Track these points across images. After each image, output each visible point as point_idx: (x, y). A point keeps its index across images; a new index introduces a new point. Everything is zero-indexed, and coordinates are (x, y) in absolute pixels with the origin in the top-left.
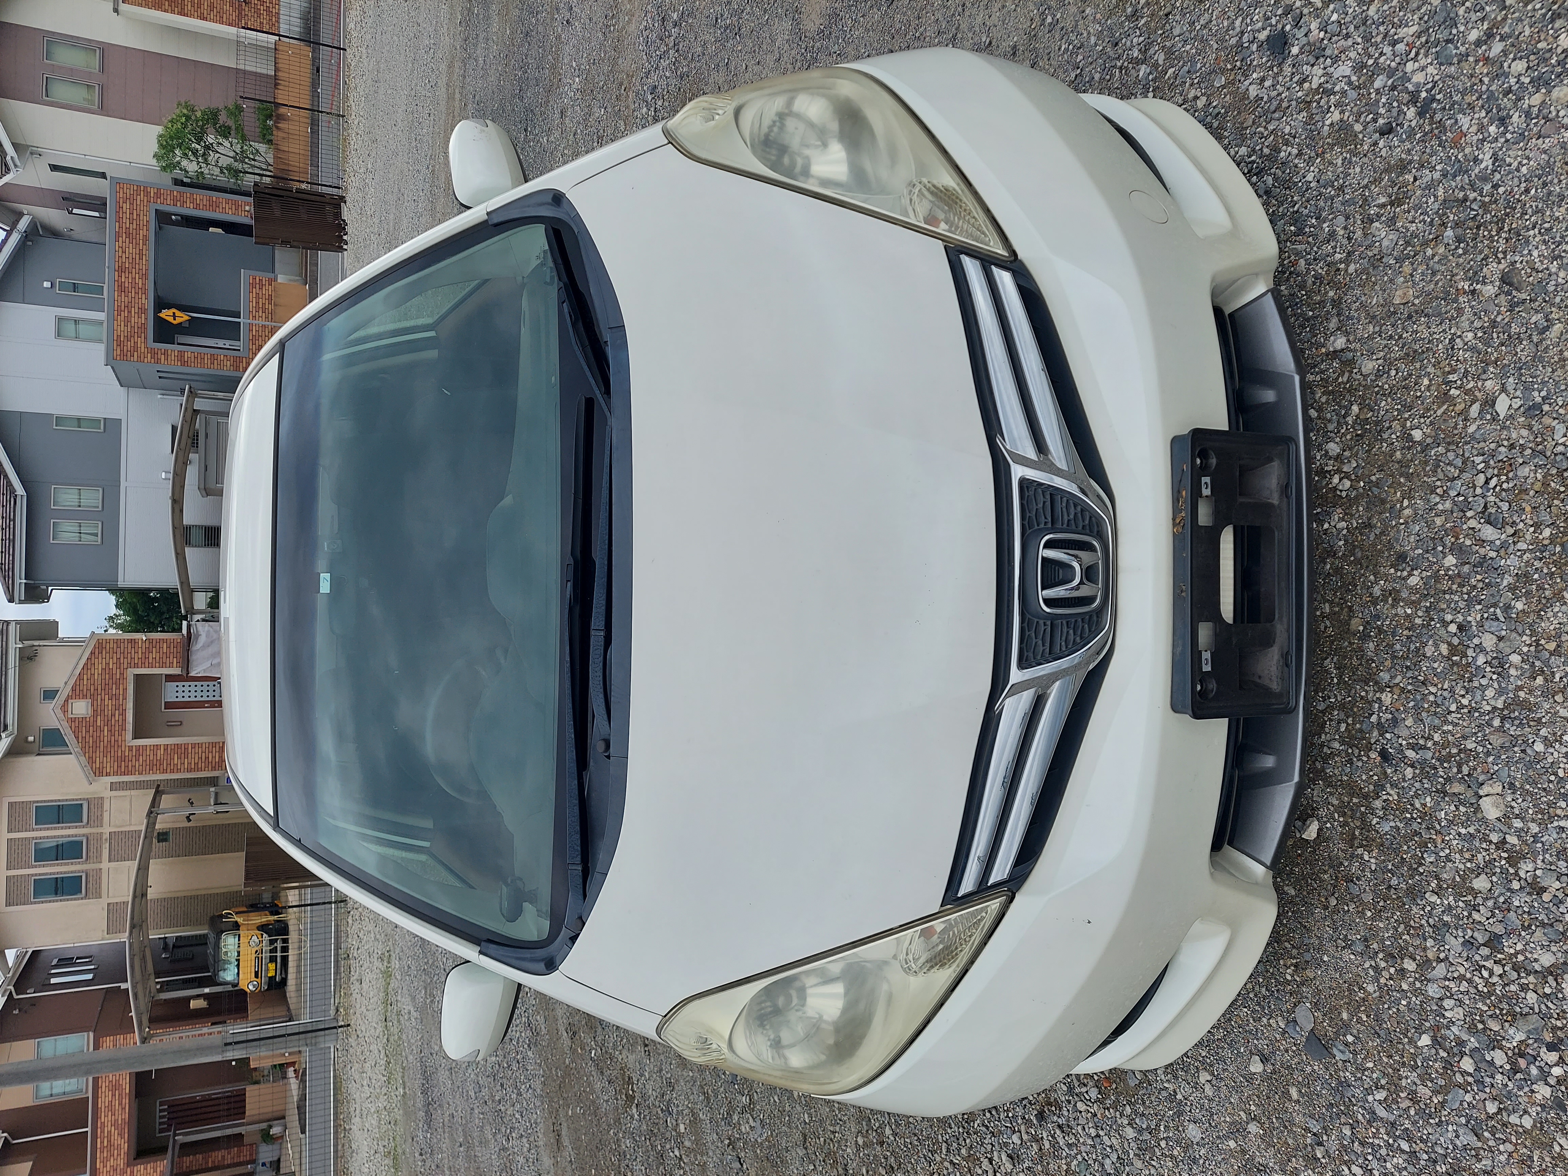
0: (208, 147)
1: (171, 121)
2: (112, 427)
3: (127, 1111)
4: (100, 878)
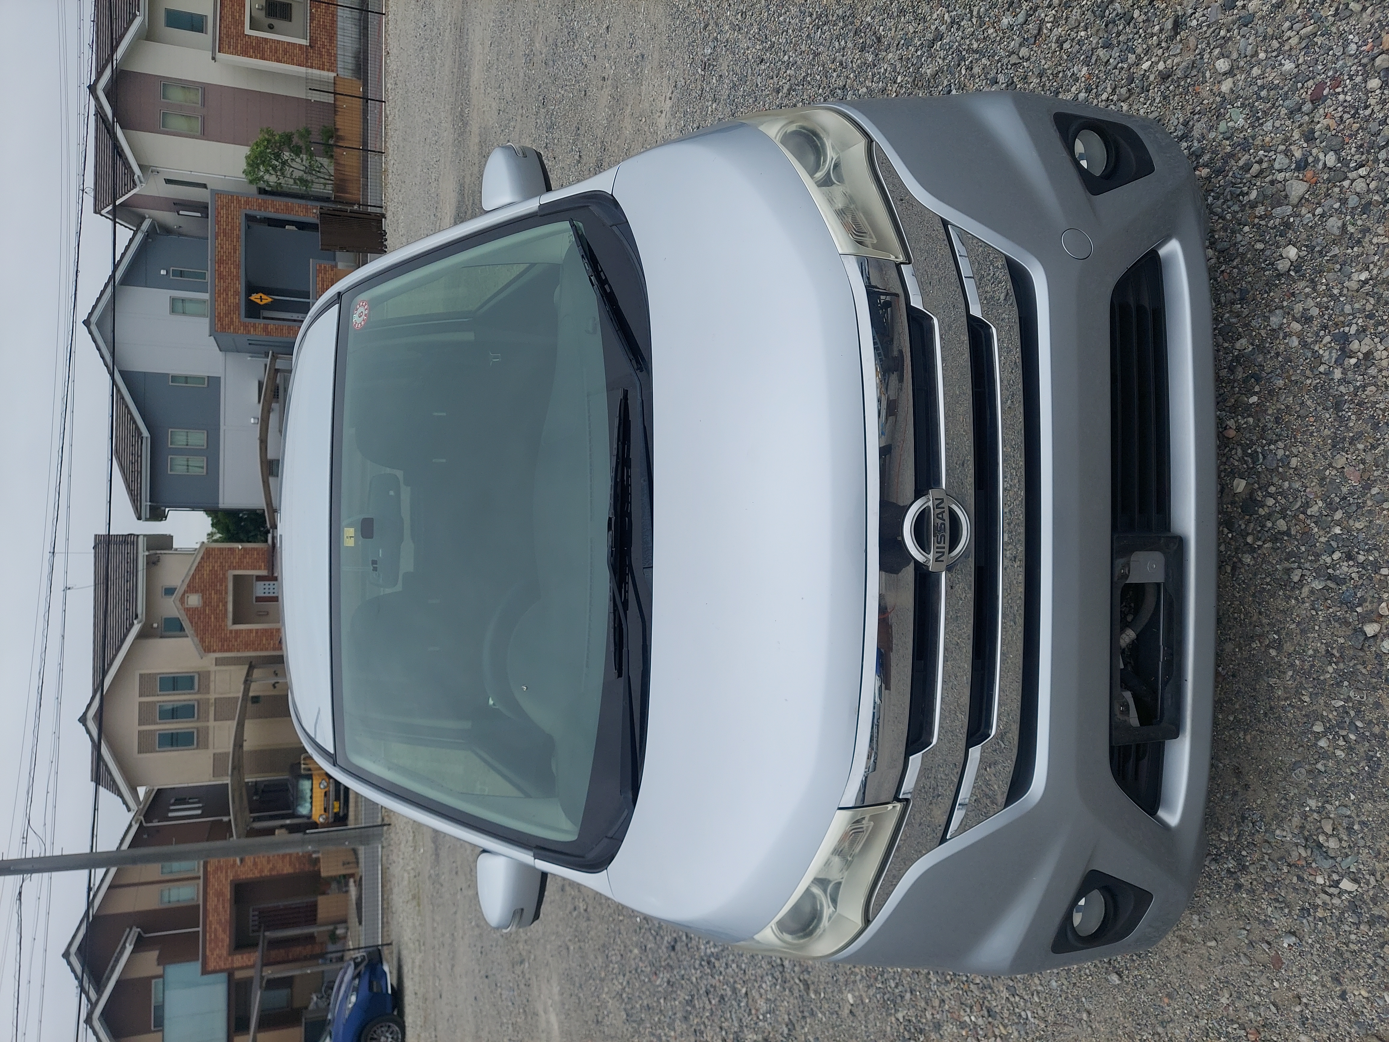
0: (284, 163)
1: (257, 145)
2: (214, 383)
3: (228, 912)
4: (208, 733)
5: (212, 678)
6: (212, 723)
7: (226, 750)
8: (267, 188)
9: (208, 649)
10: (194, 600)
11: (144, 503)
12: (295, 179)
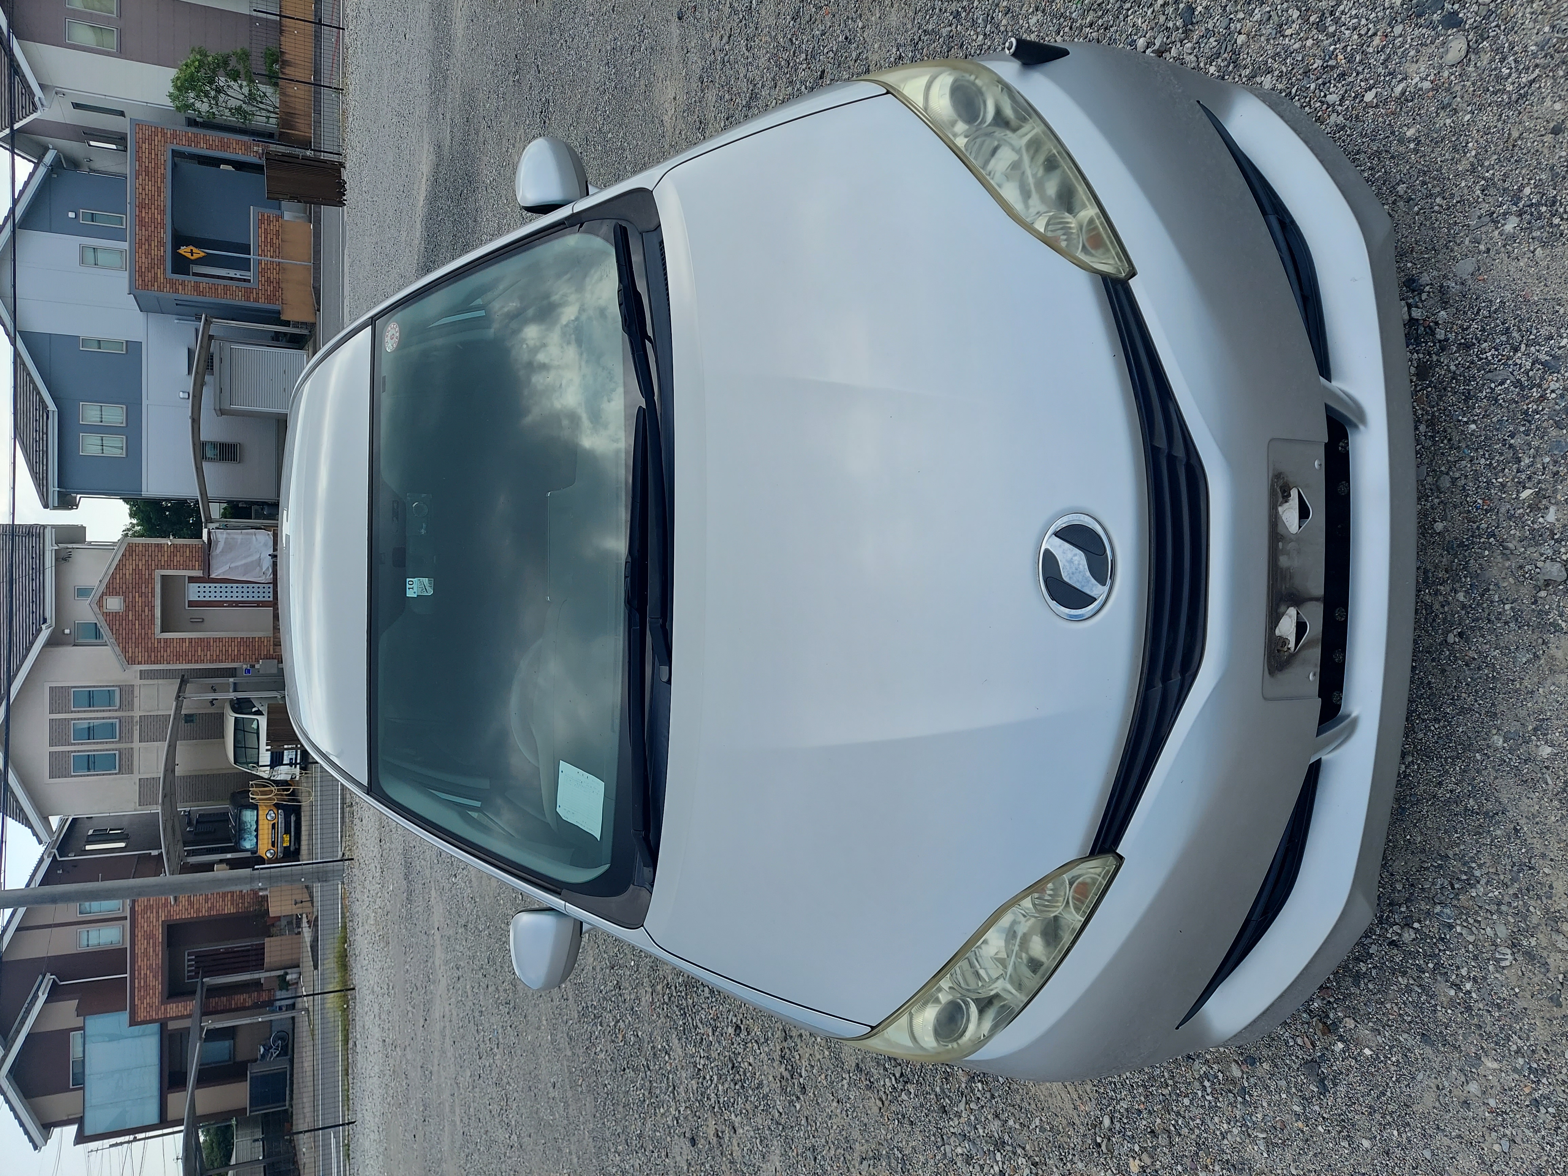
0: (219, 90)
1: (187, 67)
2: (134, 349)
3: (160, 957)
4: (132, 756)
5: (136, 693)
6: (136, 745)
7: (155, 775)
8: (198, 119)
9: (131, 661)
10: (114, 604)
11: (51, 489)
12: (230, 109)
